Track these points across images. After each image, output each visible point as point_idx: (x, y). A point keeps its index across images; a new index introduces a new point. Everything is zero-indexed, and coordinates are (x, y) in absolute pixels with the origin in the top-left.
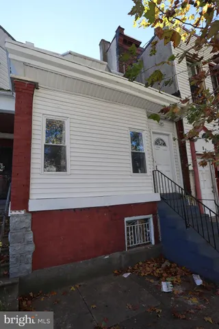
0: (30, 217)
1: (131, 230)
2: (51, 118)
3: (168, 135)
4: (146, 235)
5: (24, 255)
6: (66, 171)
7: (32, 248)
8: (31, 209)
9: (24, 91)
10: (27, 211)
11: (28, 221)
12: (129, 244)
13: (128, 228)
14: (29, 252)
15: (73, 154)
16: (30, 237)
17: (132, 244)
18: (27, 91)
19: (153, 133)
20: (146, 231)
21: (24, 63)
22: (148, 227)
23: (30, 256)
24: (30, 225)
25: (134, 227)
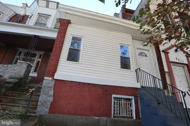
0: (54, 82)
1: (117, 104)
2: (74, 36)
3: (148, 50)
4: (129, 111)
5: (46, 102)
6: (78, 62)
7: (51, 99)
8: (55, 78)
9: (64, 24)
10: (53, 79)
11: (52, 84)
12: (114, 113)
13: (114, 102)
14: (49, 101)
15: (83, 54)
16: (52, 93)
17: (117, 114)
18: (65, 24)
19: (137, 48)
20: (129, 108)
21: (65, 12)
22: (131, 105)
23: (49, 104)
24: (53, 86)
25: (119, 103)
